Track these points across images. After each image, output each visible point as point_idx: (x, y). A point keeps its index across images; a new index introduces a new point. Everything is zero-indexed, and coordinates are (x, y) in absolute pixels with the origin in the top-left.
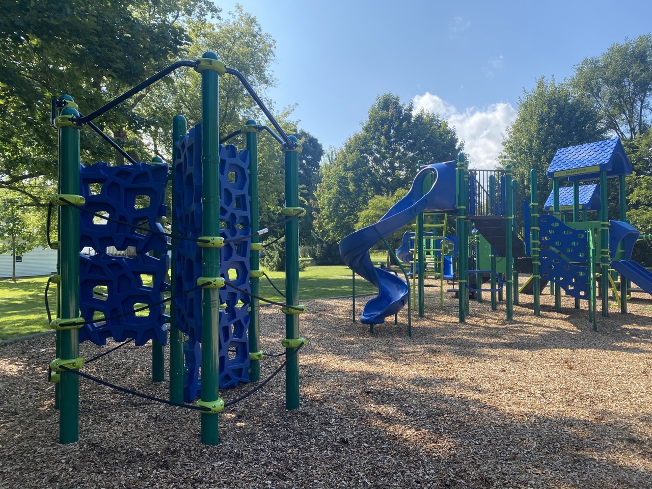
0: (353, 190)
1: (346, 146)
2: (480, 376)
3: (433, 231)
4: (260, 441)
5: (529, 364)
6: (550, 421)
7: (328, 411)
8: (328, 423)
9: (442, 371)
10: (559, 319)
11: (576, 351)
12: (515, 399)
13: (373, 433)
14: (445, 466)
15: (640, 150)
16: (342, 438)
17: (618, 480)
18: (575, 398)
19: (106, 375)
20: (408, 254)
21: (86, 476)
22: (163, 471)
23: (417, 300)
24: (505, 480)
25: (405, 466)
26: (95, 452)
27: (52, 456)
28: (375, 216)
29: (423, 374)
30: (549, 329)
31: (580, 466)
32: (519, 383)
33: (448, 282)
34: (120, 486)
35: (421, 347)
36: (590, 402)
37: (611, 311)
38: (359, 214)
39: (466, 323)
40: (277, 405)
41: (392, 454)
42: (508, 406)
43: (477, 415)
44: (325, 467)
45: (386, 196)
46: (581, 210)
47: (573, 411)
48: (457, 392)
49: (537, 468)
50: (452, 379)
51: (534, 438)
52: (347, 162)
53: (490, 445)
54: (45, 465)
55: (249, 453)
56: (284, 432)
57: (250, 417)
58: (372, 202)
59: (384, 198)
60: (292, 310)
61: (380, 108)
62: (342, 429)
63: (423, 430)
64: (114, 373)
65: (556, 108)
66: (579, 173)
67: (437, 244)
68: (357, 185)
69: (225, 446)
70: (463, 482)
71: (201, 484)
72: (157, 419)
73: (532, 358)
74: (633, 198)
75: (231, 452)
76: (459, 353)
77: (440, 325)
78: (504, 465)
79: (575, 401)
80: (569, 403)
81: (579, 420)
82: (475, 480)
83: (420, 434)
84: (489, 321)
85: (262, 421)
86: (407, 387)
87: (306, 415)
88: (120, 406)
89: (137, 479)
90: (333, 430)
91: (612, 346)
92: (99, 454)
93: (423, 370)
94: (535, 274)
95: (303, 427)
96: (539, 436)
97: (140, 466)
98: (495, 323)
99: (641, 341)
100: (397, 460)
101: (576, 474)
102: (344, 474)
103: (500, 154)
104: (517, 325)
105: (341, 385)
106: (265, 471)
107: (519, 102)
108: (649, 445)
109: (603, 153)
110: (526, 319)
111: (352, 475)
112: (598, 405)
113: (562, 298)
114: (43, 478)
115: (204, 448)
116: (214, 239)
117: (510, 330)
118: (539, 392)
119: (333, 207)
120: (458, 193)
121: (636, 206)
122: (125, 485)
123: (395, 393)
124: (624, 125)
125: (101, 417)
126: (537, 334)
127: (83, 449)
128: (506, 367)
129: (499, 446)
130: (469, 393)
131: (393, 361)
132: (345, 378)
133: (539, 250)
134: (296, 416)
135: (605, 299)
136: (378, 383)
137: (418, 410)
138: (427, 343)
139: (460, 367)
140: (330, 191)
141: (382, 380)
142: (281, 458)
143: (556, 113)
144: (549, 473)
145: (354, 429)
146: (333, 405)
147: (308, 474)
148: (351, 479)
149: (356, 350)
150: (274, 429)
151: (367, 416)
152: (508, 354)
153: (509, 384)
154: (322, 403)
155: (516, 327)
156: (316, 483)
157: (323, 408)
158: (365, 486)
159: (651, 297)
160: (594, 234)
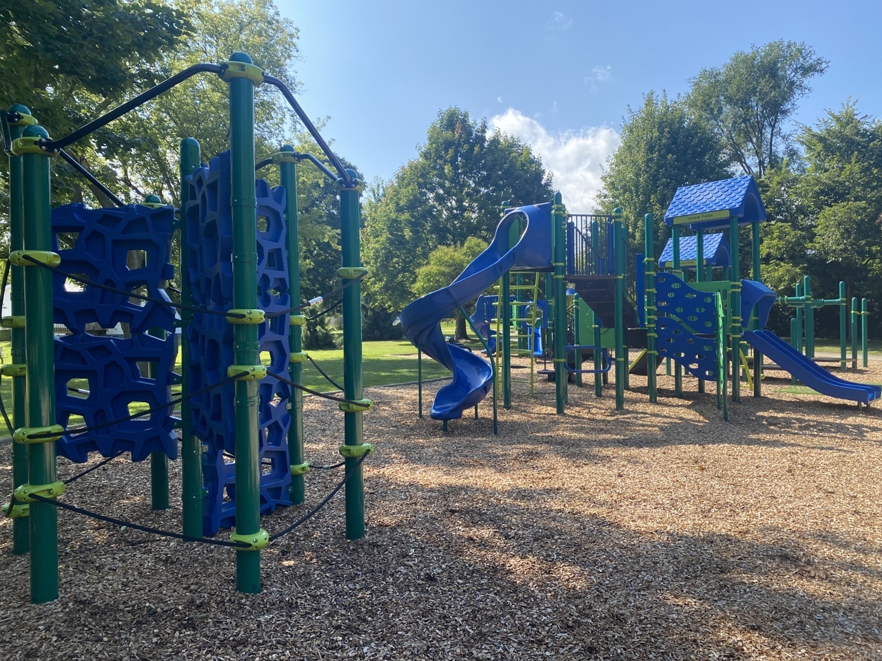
0: (410, 237)
1: (398, 177)
2: (592, 483)
3: (515, 294)
4: (317, 584)
5: (651, 466)
6: (686, 537)
7: (403, 539)
8: (405, 555)
9: (543, 478)
10: (681, 406)
11: (706, 446)
12: (639, 511)
13: (467, 565)
14: (564, 603)
15: (771, 190)
16: (427, 574)
17: (775, 607)
18: (712, 507)
19: (82, 503)
20: (484, 324)
21: (78, 646)
22: (189, 633)
23: (502, 386)
24: (641, 615)
25: (513, 606)
26: (86, 612)
27: (23, 622)
28: (439, 274)
29: (521, 484)
30: (670, 420)
31: (728, 592)
32: (641, 491)
33: (537, 360)
34: (131, 657)
35: (512, 449)
36: (730, 511)
37: (742, 394)
38: (417, 270)
39: (565, 415)
40: (334, 535)
41: (495, 592)
42: (633, 521)
43: (596, 535)
44: (410, 613)
45: (453, 246)
46: (705, 266)
47: (711, 523)
48: (567, 505)
49: (677, 598)
50: (557, 489)
51: (669, 561)
52: (400, 199)
53: (617, 572)
54: (14, 634)
55: (306, 601)
56: (349, 570)
57: (299, 553)
58: (435, 255)
59: (451, 250)
60: (354, 406)
61: (444, 128)
62: (425, 561)
63: (531, 557)
64: (93, 499)
65: (668, 132)
66: (704, 219)
67: (522, 312)
68: (415, 232)
69: (270, 593)
70: (590, 621)
71: (245, 647)
72: (167, 561)
73: (654, 459)
74: (764, 250)
75: (280, 602)
76: (562, 454)
77: (532, 418)
78: (637, 597)
79: (713, 511)
80: (705, 514)
81: (721, 535)
82: (604, 618)
83: (527, 564)
84: (594, 411)
85: (317, 557)
86: (502, 502)
87: (375, 545)
88: (109, 546)
89: (154, 645)
90: (414, 564)
91: (748, 439)
92: (93, 615)
93: (519, 478)
94: (649, 349)
95: (373, 563)
96: (675, 558)
97: (154, 628)
98: (602, 414)
99: (781, 432)
100: (502, 598)
101: (724, 603)
102: (437, 621)
103: (599, 193)
104: (629, 416)
105: (416, 504)
106: (331, 624)
107: (622, 124)
108: (805, 562)
109: (733, 194)
110: (640, 407)
111: (447, 622)
112: (740, 514)
113: (683, 379)
114: (17, 652)
115: (242, 598)
116: (251, 313)
117: (621, 422)
118: (668, 502)
119: (382, 261)
120: (554, 245)
121: (767, 260)
122: (137, 655)
123: (488, 510)
124: (751, 156)
125: (86, 562)
126: (656, 426)
127: (67, 610)
128: (623, 471)
129: (627, 573)
130: (581, 506)
131: (479, 468)
132: (420, 494)
133: (655, 318)
134: (362, 548)
135: (735, 379)
136: (464, 498)
137: (520, 532)
138: (519, 443)
139: (566, 473)
140: (377, 239)
141: (469, 494)
142: (349, 605)
143: (669, 139)
144: (693, 604)
145: (442, 561)
146: (409, 531)
147: (389, 624)
148: (447, 627)
149: (429, 456)
150: (334, 566)
151: (456, 542)
152: (623, 453)
153: (629, 493)
154: (395, 529)
155: (629, 418)
156: (401, 635)
157: (397, 535)
158: (466, 635)
159: (789, 376)
160: (724, 298)
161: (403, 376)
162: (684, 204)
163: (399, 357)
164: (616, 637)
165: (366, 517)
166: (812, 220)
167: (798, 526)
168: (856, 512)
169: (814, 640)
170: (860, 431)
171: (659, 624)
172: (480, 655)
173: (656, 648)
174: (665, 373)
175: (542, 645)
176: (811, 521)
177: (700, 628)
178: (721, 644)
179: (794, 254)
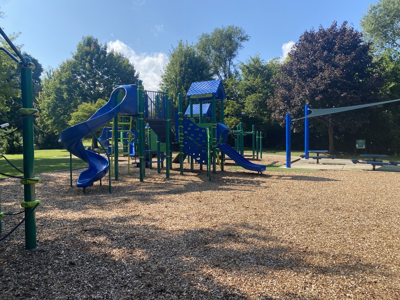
0: (66, 98)
1: (61, 67)
2: (154, 211)
3: (122, 127)
4: (7, 275)
5: (180, 202)
6: (192, 231)
7: (58, 246)
8: (59, 254)
9: (132, 211)
10: (193, 176)
11: (202, 192)
12: (174, 222)
13: (91, 255)
14: (138, 266)
15: (229, 87)
16: (70, 262)
17: (225, 256)
18: (203, 217)
20: (106, 141)
23: (114, 170)
24: (171, 267)
25: (114, 271)
28: (83, 116)
29: (121, 215)
30: (188, 182)
31: (208, 252)
32: (175, 213)
33: (132, 158)
35: (118, 199)
36: (210, 218)
37: (217, 170)
38: (71, 114)
39: (144, 182)
40: (18, 248)
41: (105, 266)
42: (170, 226)
43: (154, 234)
44: (59, 283)
45: (90, 103)
46: (203, 117)
47: (202, 224)
48: (142, 222)
49: (187, 258)
50: (138, 215)
51: (185, 242)
52: (62, 78)
53: (162, 249)
56: (26, 265)
58: (81, 107)
59: (89, 105)
60: (30, 181)
61: (85, 45)
62: (70, 255)
63: (123, 248)
65: (189, 59)
66: (202, 97)
67: (125, 135)
68: (70, 95)
70: (149, 273)
73: (181, 198)
74: (226, 112)
76: (141, 199)
77: (128, 184)
78: (170, 259)
79: (203, 219)
80: (200, 220)
81: (206, 229)
82: (155, 271)
83: (122, 251)
84: (157, 179)
85: (7, 261)
86: (111, 224)
87: (42, 251)
90: (63, 258)
91: (218, 188)
93: (120, 212)
94: (181, 152)
95: (41, 260)
96: (187, 240)
98: (160, 180)
99: (231, 185)
100: (108, 268)
101: (206, 257)
102: (74, 284)
103: (160, 83)
104: (172, 181)
105: (66, 229)
106: (14, 294)
107: (170, 53)
108: (237, 236)
109: (214, 87)
110: (176, 177)
111: (79, 284)
112: (214, 219)
113: (194, 164)
117: (168, 183)
118: (186, 216)
119: (52, 109)
120: (139, 104)
121: (227, 116)
123: (103, 228)
124: (222, 73)
126: (182, 185)
128: (168, 205)
129: (167, 249)
130: (148, 222)
131: (100, 209)
132: (69, 223)
133: (183, 138)
134: (34, 253)
135: (214, 164)
136: (92, 224)
137: (119, 237)
138: (121, 196)
139: (143, 208)
140: (49, 97)
141: (94, 221)
142: (25, 283)
143: (189, 62)
144: (193, 259)
145: (78, 255)
146: (61, 242)
147: (47, 289)
148: (79, 286)
149: (75, 205)
150: (17, 264)
151: (87, 245)
152: (168, 197)
153: (170, 214)
154: (54, 242)
155: (172, 182)
156: (54, 294)
157: (54, 245)
158: (89, 288)
159: (234, 162)
160: (210, 130)
161: (63, 166)
162: (195, 90)
163: (61, 157)
164: (160, 278)
165: (37, 238)
166: (244, 100)
167: (235, 222)
168: (256, 215)
169: (239, 267)
170: (258, 183)
171: (179, 270)
172: (95, 297)
173: (177, 280)
174: (187, 162)
175: (126, 287)
176: (240, 219)
177: (196, 269)
178: (204, 274)
179: (237, 114)
